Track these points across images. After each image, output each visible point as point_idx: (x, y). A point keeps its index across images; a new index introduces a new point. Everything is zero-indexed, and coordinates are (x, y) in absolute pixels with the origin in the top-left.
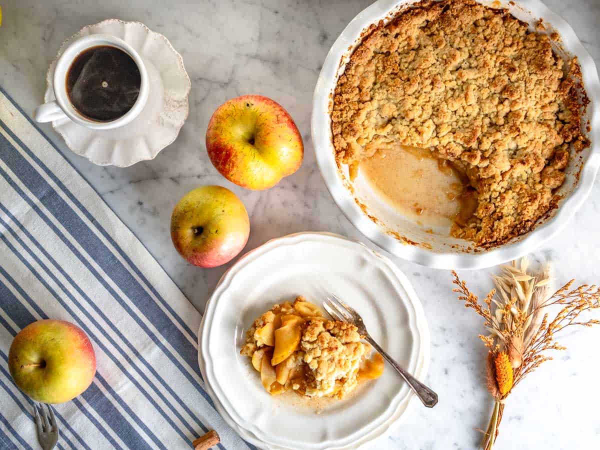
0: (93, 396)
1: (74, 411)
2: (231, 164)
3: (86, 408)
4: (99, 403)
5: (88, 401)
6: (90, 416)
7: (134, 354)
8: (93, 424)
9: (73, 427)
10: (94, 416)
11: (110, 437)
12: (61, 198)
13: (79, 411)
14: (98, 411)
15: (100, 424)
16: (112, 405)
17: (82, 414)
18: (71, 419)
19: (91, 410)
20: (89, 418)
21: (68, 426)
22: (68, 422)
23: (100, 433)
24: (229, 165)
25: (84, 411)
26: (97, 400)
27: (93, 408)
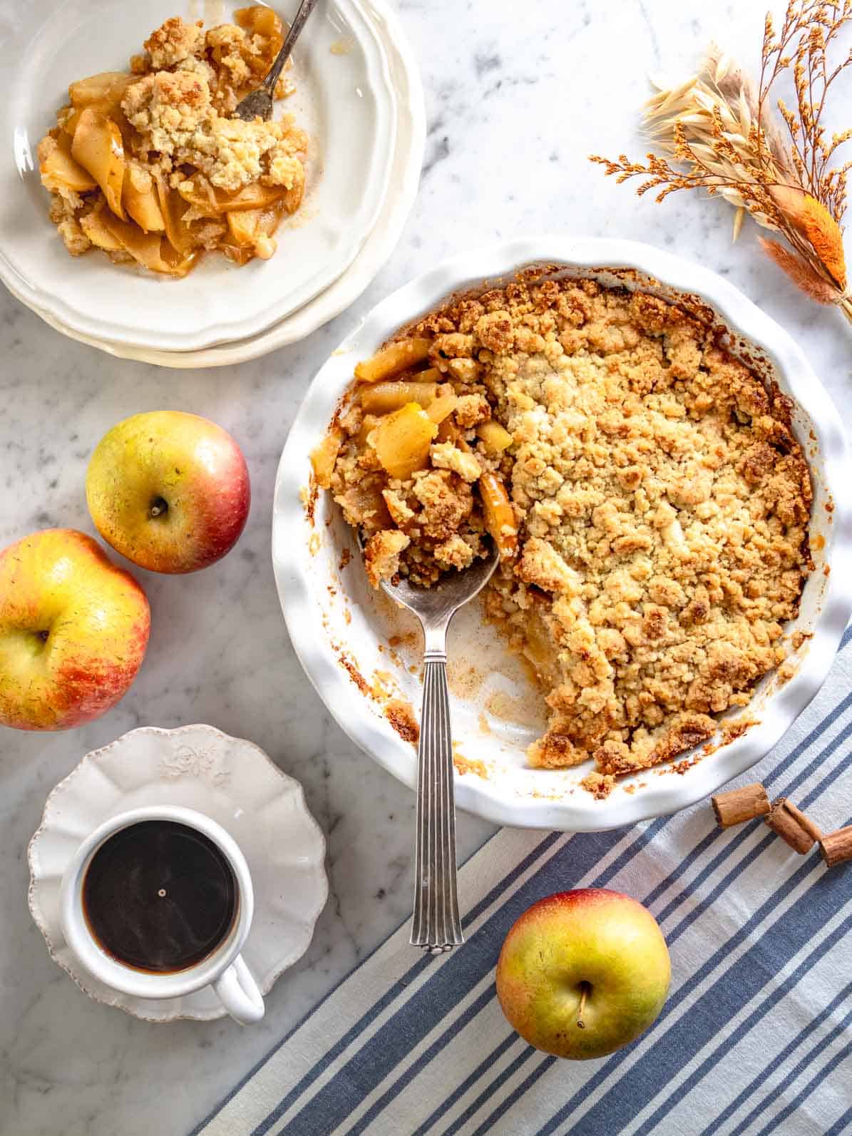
0: (760, 967)
1: (794, 1003)
2: (95, 665)
3: (784, 979)
4: (772, 953)
5: (771, 977)
6: (802, 971)
7: (671, 888)
8: (818, 964)
9: (825, 1004)
10: (800, 963)
11: (841, 927)
12: (360, 1052)
13: (791, 994)
14: (790, 956)
15: (817, 950)
16: (775, 926)
17: (797, 986)
18: (809, 1008)
19: (789, 969)
20: (805, 972)
21: (824, 1016)
22: (815, 1015)
23: (834, 948)
24: (97, 668)
25: (791, 983)
26: (767, 959)
27: (783, 966)
